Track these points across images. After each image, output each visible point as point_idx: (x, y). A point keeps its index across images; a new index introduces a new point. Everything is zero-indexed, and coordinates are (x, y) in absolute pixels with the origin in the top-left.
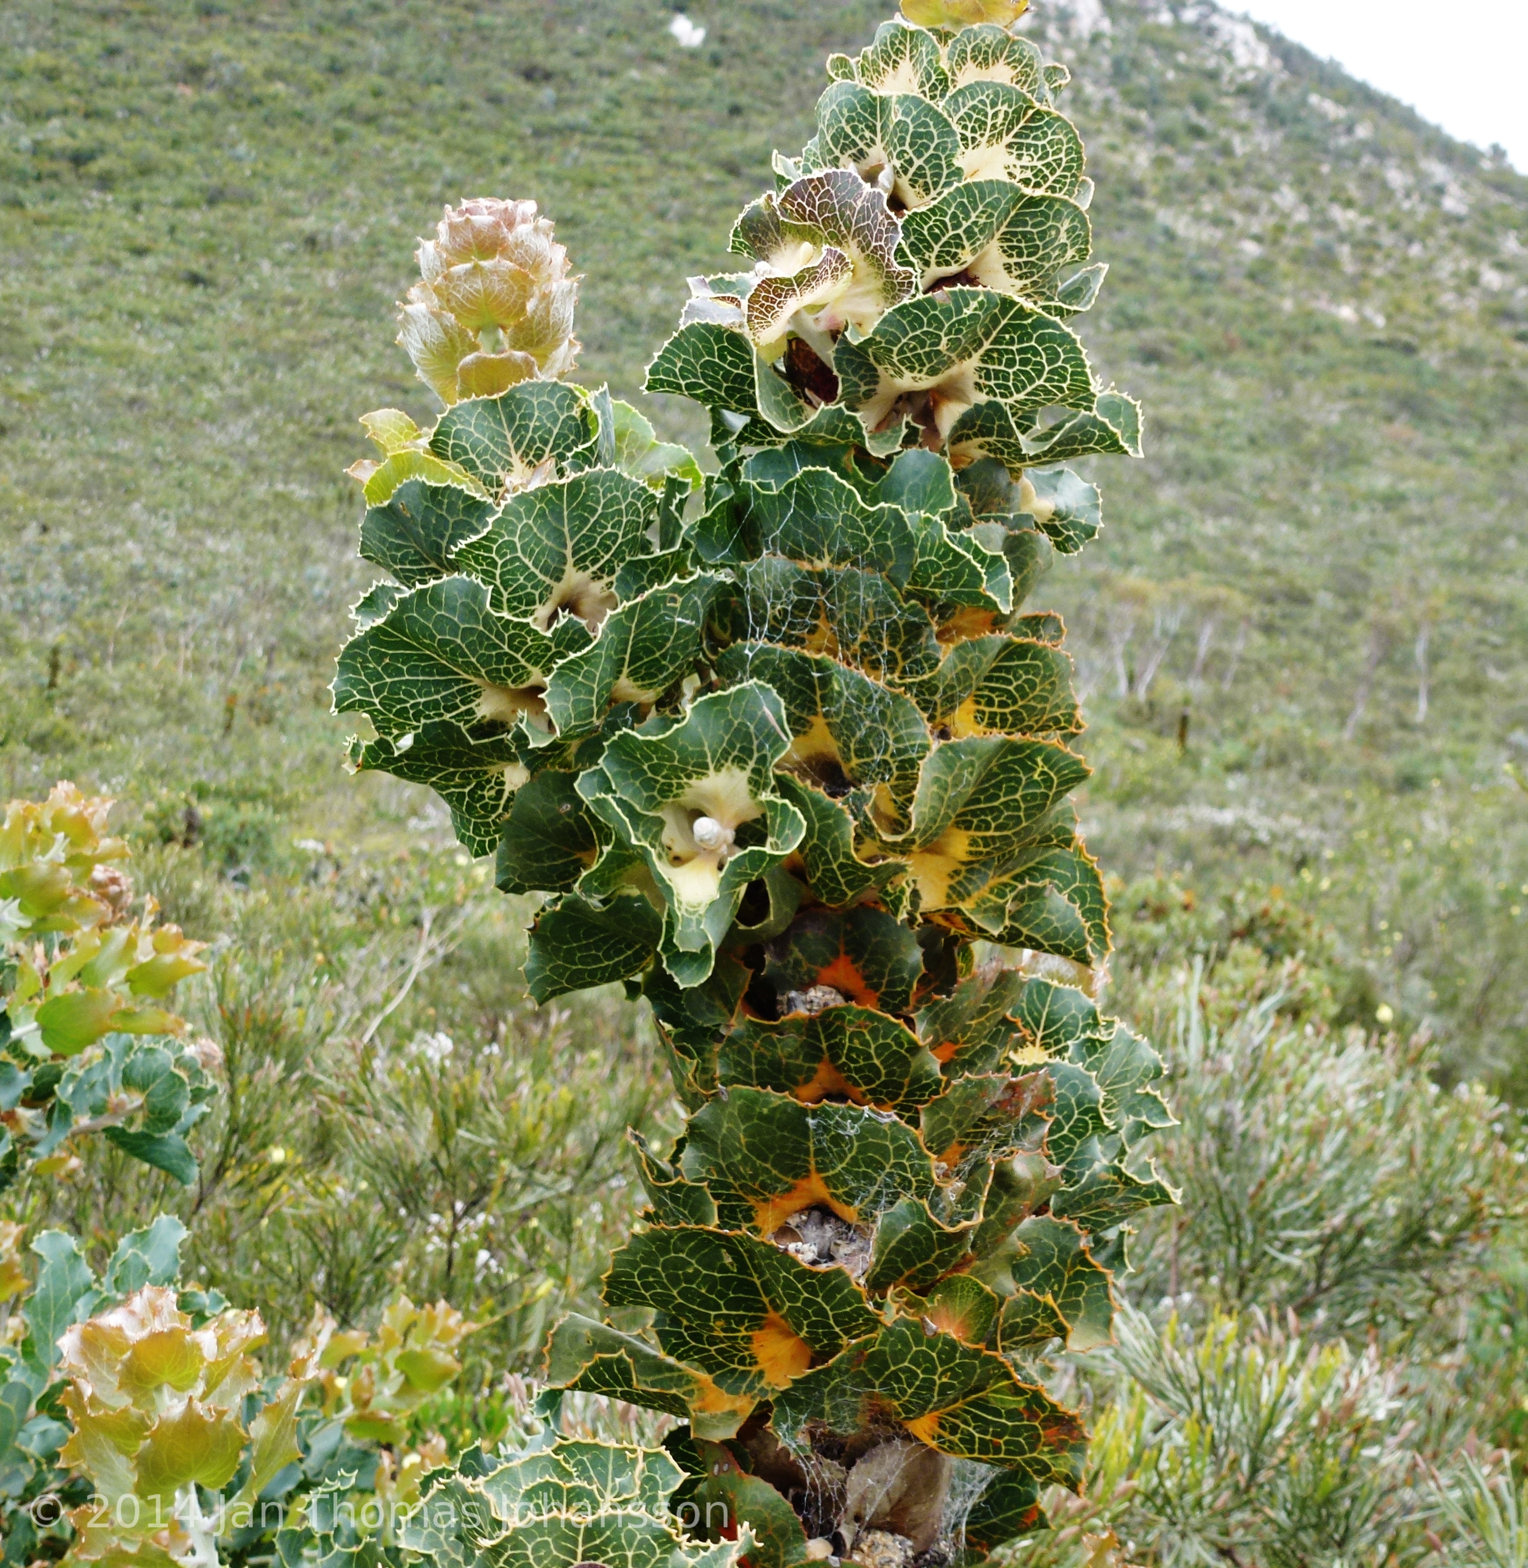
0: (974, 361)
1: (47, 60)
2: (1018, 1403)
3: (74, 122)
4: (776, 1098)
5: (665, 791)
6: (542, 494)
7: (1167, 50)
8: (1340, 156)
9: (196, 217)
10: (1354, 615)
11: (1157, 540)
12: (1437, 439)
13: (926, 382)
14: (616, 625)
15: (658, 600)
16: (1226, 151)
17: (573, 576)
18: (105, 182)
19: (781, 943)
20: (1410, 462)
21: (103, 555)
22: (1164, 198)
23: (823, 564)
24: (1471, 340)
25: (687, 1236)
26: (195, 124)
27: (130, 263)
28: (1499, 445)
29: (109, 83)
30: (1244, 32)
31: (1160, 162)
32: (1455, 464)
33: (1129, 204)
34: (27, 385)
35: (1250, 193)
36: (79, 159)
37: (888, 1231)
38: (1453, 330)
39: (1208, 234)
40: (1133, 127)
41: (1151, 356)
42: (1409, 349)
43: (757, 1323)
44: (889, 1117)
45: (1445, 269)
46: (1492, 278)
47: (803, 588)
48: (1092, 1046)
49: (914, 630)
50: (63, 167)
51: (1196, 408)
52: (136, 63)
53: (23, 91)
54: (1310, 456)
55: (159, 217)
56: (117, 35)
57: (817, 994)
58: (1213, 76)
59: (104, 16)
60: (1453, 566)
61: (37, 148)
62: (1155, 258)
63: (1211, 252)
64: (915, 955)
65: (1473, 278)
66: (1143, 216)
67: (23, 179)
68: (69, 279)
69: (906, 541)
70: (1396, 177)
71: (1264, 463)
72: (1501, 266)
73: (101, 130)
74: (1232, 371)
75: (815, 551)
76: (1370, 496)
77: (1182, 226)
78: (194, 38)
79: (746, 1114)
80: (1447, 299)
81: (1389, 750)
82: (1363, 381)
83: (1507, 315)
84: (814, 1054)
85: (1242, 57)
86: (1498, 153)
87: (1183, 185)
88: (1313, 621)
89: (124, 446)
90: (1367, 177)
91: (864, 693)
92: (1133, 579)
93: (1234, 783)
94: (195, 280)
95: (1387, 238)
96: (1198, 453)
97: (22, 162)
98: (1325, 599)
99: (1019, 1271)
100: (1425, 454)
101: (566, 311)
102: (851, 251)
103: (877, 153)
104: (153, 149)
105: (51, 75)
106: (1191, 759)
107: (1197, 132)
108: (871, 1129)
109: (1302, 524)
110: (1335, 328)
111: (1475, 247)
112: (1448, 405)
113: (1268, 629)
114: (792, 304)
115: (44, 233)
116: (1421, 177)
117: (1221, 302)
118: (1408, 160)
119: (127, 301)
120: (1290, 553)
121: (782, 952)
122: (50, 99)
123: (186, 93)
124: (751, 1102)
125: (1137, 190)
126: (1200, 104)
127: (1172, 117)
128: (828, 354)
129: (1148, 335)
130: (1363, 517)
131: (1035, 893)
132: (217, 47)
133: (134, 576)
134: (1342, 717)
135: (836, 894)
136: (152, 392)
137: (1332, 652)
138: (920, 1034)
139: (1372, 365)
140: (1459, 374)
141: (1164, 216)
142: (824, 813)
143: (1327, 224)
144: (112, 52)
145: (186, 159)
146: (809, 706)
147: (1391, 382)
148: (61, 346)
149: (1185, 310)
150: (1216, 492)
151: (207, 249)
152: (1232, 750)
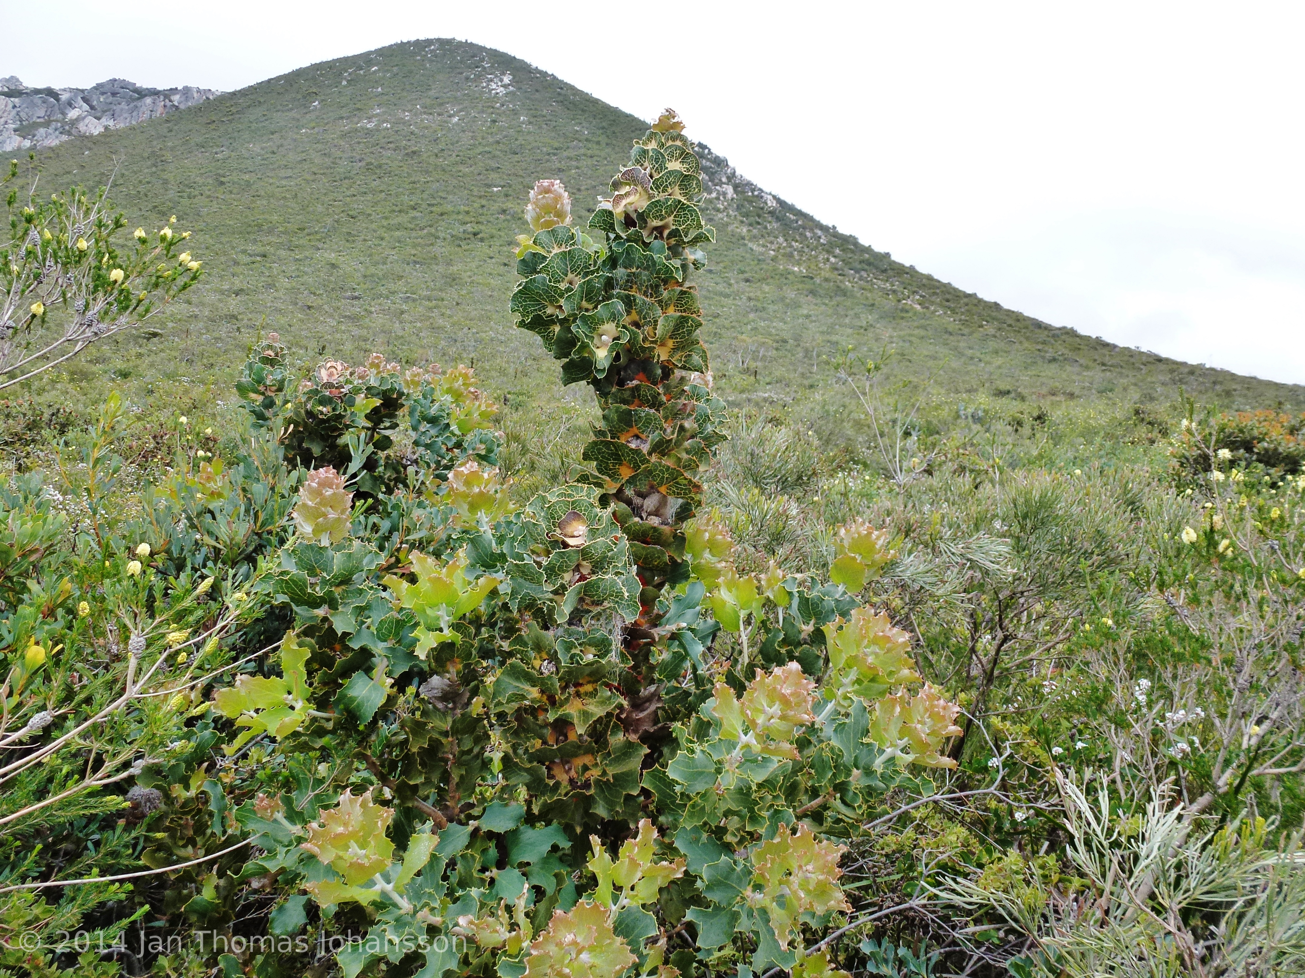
0: (672, 217)
1: (466, 209)
2: (686, 482)
3: (474, 225)
4: (624, 407)
5: (594, 329)
6: (561, 253)
7: (750, 202)
8: (794, 229)
9: (505, 249)
10: (799, 345)
11: (749, 327)
12: (819, 301)
13: (660, 223)
14: (580, 286)
15: (591, 280)
16: (766, 228)
17: (570, 276)
18: (482, 240)
19: (625, 368)
20: (812, 307)
21: (484, 335)
22: (750, 240)
23: (634, 270)
24: (827, 275)
25: (602, 442)
26: (505, 224)
27: (489, 261)
28: (834, 302)
29: (482, 215)
30: (770, 197)
31: (749, 231)
32: (823, 307)
33: (741, 242)
34: (464, 292)
35: (772, 239)
36: (475, 234)
37: (653, 440)
38: (823, 273)
39: (762, 249)
40: (742, 222)
41: (747, 281)
42: (812, 278)
43: (620, 464)
44: (653, 411)
45: (821, 257)
46: (833, 260)
47: (628, 276)
48: (708, 400)
49: (657, 286)
50: (471, 236)
51: (759, 293)
52: (489, 209)
53: (460, 217)
54: (787, 306)
55: (495, 248)
56: (484, 202)
57: (635, 382)
58: (762, 208)
59: (480, 197)
60: (822, 333)
61: (464, 231)
62: (748, 255)
63: (762, 254)
64: (659, 372)
65: (828, 260)
66: (745, 245)
67: (461, 239)
68: (473, 265)
69: (654, 263)
70: (808, 234)
71: (776, 307)
72: (835, 257)
73: (481, 227)
74: (768, 284)
75: (631, 266)
76: (802, 315)
77: (755, 247)
78: (503, 203)
79: (617, 411)
80: (821, 265)
81: (807, 378)
82: (800, 286)
83: (837, 269)
84: (634, 397)
85: (769, 204)
86: (834, 227)
87: (755, 237)
88: (788, 347)
89: (489, 307)
90: (801, 234)
91: (644, 303)
92: (744, 337)
93: (768, 387)
94: (505, 265)
95: (806, 250)
96: (759, 305)
97: (461, 235)
98: (791, 341)
99: (688, 452)
100: (816, 304)
101: (568, 208)
102: (639, 188)
103: (646, 164)
104: (494, 231)
105: (467, 213)
106: (757, 381)
107: (758, 223)
108: (648, 414)
109: (785, 323)
110: (793, 272)
111: (828, 252)
112: (822, 292)
113: (777, 349)
114: (624, 202)
115: (466, 253)
116: (815, 234)
117: (764, 266)
118: (812, 230)
119: (489, 270)
120: (783, 330)
121: (625, 371)
122: (467, 219)
123: (502, 217)
124: (618, 408)
125: (743, 238)
126: (759, 216)
127: (752, 219)
128: (634, 216)
129: (746, 275)
130: (800, 321)
131: (690, 355)
132: (509, 205)
133: (492, 340)
134: (795, 371)
135: (639, 355)
136: (495, 294)
137: (793, 355)
138: (661, 391)
139: (802, 282)
140: (825, 285)
141: (750, 245)
142: (635, 333)
143: (791, 246)
144: (483, 206)
145: (502, 234)
146: (631, 307)
147: (807, 287)
148: (472, 282)
149: (756, 268)
150: (763, 314)
151: (508, 257)
152: (768, 380)
